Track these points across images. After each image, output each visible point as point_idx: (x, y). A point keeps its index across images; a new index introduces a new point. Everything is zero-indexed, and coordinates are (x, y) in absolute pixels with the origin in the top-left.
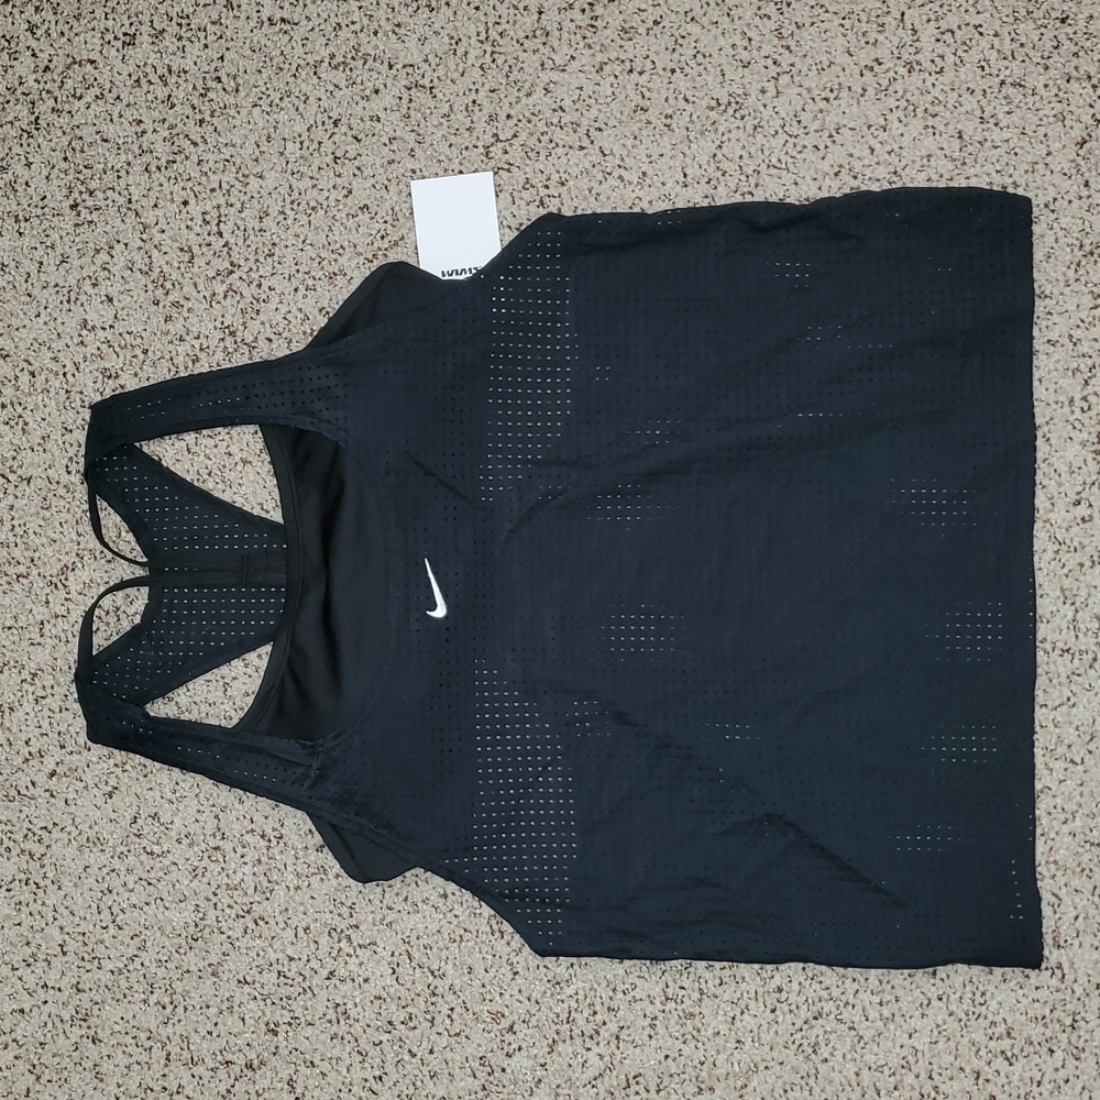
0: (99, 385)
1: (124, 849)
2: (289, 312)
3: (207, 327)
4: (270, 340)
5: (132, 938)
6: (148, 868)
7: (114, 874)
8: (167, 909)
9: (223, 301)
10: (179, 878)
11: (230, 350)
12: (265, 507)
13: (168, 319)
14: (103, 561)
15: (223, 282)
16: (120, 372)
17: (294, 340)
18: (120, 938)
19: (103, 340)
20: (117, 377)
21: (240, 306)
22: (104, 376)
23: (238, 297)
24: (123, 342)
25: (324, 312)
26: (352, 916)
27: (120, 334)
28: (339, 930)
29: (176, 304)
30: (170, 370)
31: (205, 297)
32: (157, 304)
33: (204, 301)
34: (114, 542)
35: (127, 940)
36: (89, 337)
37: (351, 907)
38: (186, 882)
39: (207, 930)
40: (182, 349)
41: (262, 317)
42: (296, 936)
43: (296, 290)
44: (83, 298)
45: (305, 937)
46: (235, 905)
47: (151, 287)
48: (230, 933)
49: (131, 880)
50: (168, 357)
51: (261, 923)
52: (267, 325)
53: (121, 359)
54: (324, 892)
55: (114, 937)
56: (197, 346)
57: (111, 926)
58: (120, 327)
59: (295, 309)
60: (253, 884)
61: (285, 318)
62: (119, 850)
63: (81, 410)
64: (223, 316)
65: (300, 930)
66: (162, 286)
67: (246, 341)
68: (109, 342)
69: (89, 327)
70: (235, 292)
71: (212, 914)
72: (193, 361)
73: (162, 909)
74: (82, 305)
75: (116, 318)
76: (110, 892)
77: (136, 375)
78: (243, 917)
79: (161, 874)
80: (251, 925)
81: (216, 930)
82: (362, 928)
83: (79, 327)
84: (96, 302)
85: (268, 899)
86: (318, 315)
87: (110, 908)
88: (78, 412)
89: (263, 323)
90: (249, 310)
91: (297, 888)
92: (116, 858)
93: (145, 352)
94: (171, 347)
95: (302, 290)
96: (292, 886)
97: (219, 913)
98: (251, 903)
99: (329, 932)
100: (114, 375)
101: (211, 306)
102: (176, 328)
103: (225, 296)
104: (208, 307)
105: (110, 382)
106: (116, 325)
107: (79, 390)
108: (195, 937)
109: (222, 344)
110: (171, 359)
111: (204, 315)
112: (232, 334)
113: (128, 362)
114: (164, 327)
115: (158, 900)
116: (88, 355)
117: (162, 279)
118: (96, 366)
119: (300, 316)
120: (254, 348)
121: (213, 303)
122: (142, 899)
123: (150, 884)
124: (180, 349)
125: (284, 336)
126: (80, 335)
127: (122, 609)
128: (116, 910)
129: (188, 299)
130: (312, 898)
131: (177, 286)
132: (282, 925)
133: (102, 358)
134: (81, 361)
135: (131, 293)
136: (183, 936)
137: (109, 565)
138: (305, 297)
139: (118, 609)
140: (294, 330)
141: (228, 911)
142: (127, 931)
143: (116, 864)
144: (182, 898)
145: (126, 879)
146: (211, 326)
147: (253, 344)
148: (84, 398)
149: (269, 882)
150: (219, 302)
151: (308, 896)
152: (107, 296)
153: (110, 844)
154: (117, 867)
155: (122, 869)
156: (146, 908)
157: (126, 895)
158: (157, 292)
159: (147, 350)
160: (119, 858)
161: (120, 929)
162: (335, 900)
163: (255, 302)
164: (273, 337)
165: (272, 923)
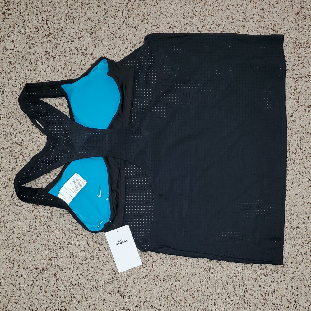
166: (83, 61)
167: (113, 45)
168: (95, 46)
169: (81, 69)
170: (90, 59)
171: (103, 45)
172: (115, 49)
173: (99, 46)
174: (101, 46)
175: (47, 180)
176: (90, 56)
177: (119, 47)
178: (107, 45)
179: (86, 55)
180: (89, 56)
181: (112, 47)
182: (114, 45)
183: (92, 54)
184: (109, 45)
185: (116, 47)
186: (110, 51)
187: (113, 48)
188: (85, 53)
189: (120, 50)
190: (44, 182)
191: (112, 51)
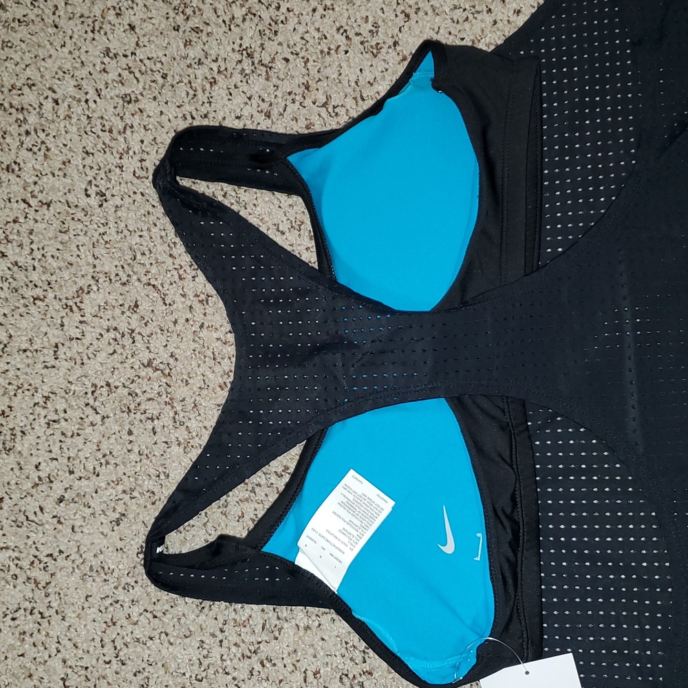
0: (119, 109)
1: (130, 580)
2: (307, 32)
3: (225, 50)
4: (287, 60)
5: (135, 675)
6: (154, 600)
7: (118, 606)
8: (171, 644)
9: (241, 25)
10: (186, 613)
11: (247, 72)
12: (281, 229)
13: (187, 43)
14: (118, 284)
15: (242, 6)
16: (140, 97)
17: (311, 60)
18: (123, 673)
19: (125, 66)
20: (137, 101)
21: (258, 28)
22: (124, 101)
23: (256, 20)
24: (143, 68)
25: (341, 31)
26: (365, 662)
27: (141, 61)
28: (351, 676)
29: (196, 30)
30: (188, 94)
31: (224, 21)
32: (178, 30)
33: (223, 25)
34: (129, 264)
35: (130, 676)
36: (111, 64)
37: (364, 652)
38: (192, 617)
39: (211, 671)
40: (201, 72)
41: (280, 38)
42: (305, 681)
43: (314, 10)
44: (107, 27)
45: (315, 682)
46: (241, 644)
47: (172, 14)
48: (235, 674)
49: (135, 611)
50: (186, 81)
51: (268, 665)
52: (285, 45)
53: (141, 85)
54: (336, 633)
55: (117, 673)
56: (215, 69)
57: (114, 661)
58: (141, 54)
59: (313, 28)
60: (262, 622)
61: (302, 38)
62: (123, 581)
63: (101, 133)
64: (241, 39)
65: (310, 674)
66: (183, 12)
67: (263, 62)
68: (130, 68)
69: (111, 55)
70: (254, 15)
71: (216, 652)
72: (211, 83)
73: (166, 644)
74: (106, 34)
75: (137, 44)
76: (114, 624)
77: (155, 98)
78: (250, 658)
79: (167, 607)
80: (258, 667)
81: (221, 671)
82: (376, 675)
83: (102, 55)
84: (119, 31)
85: (276, 638)
86: (335, 33)
87: (113, 641)
88: (98, 136)
89: (280, 44)
90: (267, 32)
91: (307, 628)
92: (120, 589)
93: (164, 77)
94: (190, 71)
95: (320, 10)
96: (302, 625)
97: (224, 650)
98: (259, 643)
99: (341, 678)
100: (133, 99)
101: (230, 29)
102: (195, 52)
103: (244, 20)
104: (227, 31)
105: (130, 106)
106: (138, 52)
107: (100, 115)
108: (199, 677)
109: (239, 67)
110: (190, 83)
111: (223, 38)
112: (250, 56)
113: (147, 87)
114: (183, 52)
115: (163, 635)
116: (109, 82)
117: (183, 6)
118: (117, 92)
119: (317, 35)
120: (271, 68)
121: (232, 27)
122: (146, 633)
123: (155, 617)
124: (199, 73)
125: (301, 55)
126: (103, 63)
127: (136, 331)
128: (119, 644)
129: (208, 24)
130: (323, 639)
131: (197, 13)
132: (290, 668)
133: (123, 84)
134: (103, 88)
135: (153, 21)
136: (188, 675)
137: (124, 288)
138: (323, 16)
139: (133, 331)
140: (311, 49)
141: (234, 649)
142: (130, 668)
143: (121, 595)
144: (188, 634)
145: (130, 611)
146: (229, 49)
147: (270, 65)
148: (105, 122)
149: (278, 618)
150: (238, 26)
151: (319, 637)
152: (130, 25)
153: (115, 574)
154: (121, 598)
155: (127, 600)
156: (150, 643)
157: (130, 628)
158: (177, 18)
159: (166, 75)
160: (124, 588)
161: (123, 664)
162: (347, 643)
163: (273, 24)
164: (291, 57)
165: (280, 665)
166: (366, 72)
167: (467, 7)
168: (407, 16)
169: (359, 99)
170: (391, 61)
171: (434, 10)
172: (476, 18)
173: (421, 13)
174: (426, 14)
175: (257, 489)
176: (390, 51)
177: (489, 11)
178: (447, 10)
179: (375, 51)
180: (387, 53)
181: (464, 15)
182: (474, 7)
183: (395, 44)
184: (455, 8)
185: (478, 12)
186: (459, 27)
187: (471, 17)
188: (373, 43)
189: (495, 22)
190: (247, 500)
191: (467, 25)
